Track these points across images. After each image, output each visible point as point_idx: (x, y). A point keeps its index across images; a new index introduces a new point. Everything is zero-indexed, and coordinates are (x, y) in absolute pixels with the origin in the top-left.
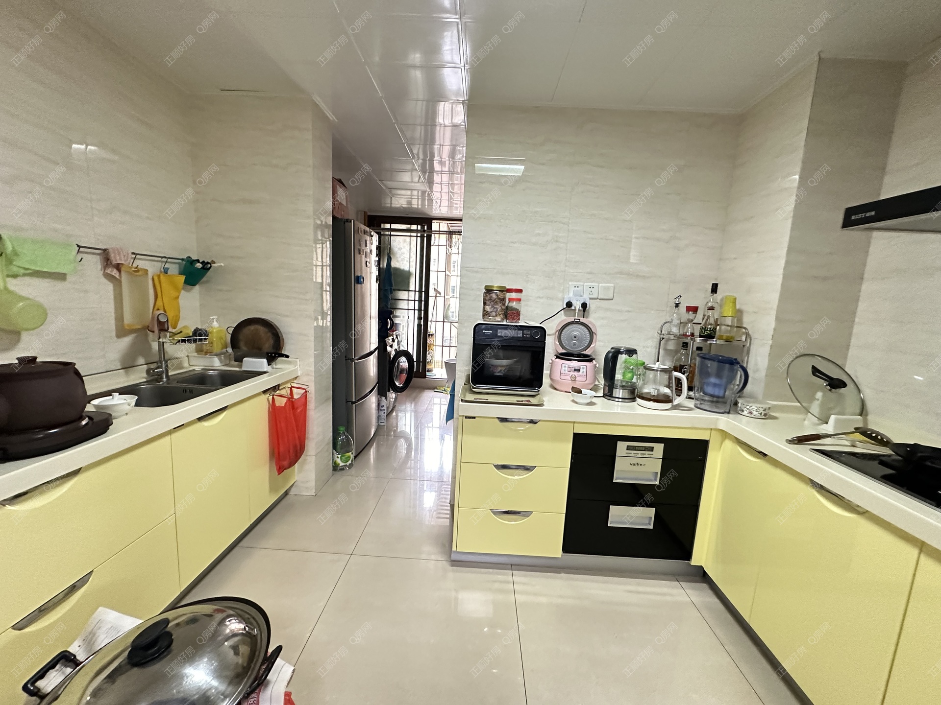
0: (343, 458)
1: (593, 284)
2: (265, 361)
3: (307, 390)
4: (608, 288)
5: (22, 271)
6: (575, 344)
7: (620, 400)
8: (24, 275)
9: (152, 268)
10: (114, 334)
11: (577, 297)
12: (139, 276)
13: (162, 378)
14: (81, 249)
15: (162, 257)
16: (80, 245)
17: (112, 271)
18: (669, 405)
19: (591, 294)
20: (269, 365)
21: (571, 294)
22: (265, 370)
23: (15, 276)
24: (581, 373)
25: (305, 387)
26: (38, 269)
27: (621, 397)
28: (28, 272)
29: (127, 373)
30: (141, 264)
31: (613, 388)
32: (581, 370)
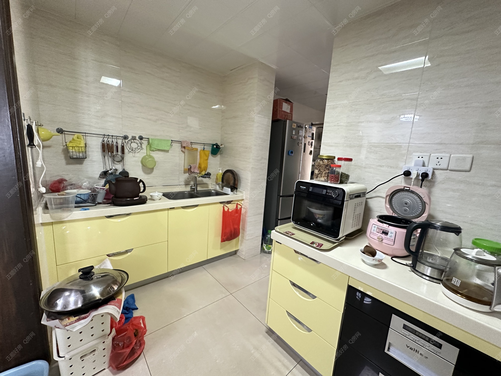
0: (267, 247)
1: (443, 154)
2: (230, 189)
3: (242, 206)
4: (464, 159)
5: (155, 149)
6: (405, 210)
7: (427, 278)
8: (156, 150)
9: (200, 148)
10: (183, 172)
11: (418, 167)
12: (193, 151)
13: (194, 190)
14: (173, 142)
15: (203, 144)
16: (173, 140)
17: (183, 149)
18: (486, 308)
19: (438, 164)
20: (231, 192)
21: (412, 164)
22: (229, 194)
23: (153, 151)
24: (388, 236)
25: (242, 205)
26: (159, 149)
27: (428, 274)
28: (157, 149)
29: (186, 187)
30: (194, 146)
31: (417, 261)
32: (389, 234)
